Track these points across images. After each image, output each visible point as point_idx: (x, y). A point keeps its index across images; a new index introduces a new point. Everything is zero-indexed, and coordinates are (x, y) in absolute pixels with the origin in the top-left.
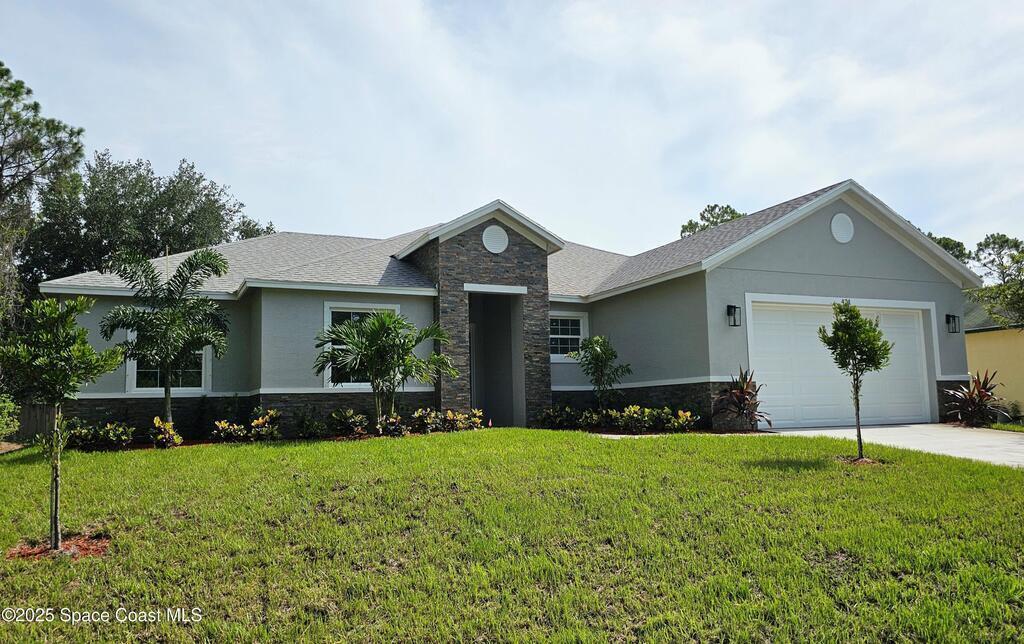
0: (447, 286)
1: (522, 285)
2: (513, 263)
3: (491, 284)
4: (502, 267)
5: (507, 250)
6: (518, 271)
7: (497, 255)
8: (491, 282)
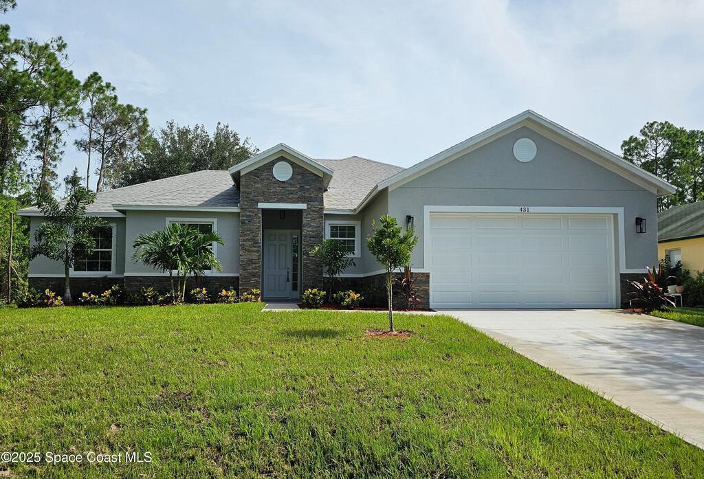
0: (246, 205)
1: (303, 203)
2: (296, 187)
3: (279, 202)
4: (288, 190)
5: (292, 178)
6: (300, 193)
7: (284, 182)
8: (279, 201)
